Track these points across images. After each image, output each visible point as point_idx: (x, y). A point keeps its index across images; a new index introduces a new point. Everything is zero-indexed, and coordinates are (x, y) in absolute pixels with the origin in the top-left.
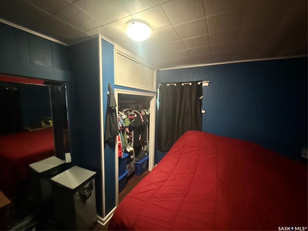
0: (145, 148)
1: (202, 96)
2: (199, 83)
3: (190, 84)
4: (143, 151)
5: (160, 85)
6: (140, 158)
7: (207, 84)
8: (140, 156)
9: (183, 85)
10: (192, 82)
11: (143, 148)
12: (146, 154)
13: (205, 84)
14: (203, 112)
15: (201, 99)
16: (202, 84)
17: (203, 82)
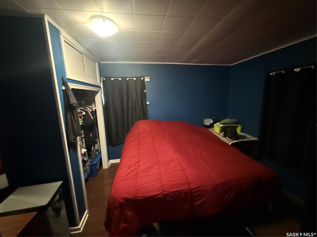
0: (96, 147)
1: (145, 90)
2: (142, 79)
3: (135, 79)
4: (94, 151)
5: (103, 79)
6: (93, 158)
7: (148, 80)
8: (93, 157)
9: (128, 80)
10: (136, 78)
11: (93, 148)
12: (97, 153)
13: (147, 79)
14: (148, 103)
15: (145, 92)
16: (144, 79)
17: (145, 77)
